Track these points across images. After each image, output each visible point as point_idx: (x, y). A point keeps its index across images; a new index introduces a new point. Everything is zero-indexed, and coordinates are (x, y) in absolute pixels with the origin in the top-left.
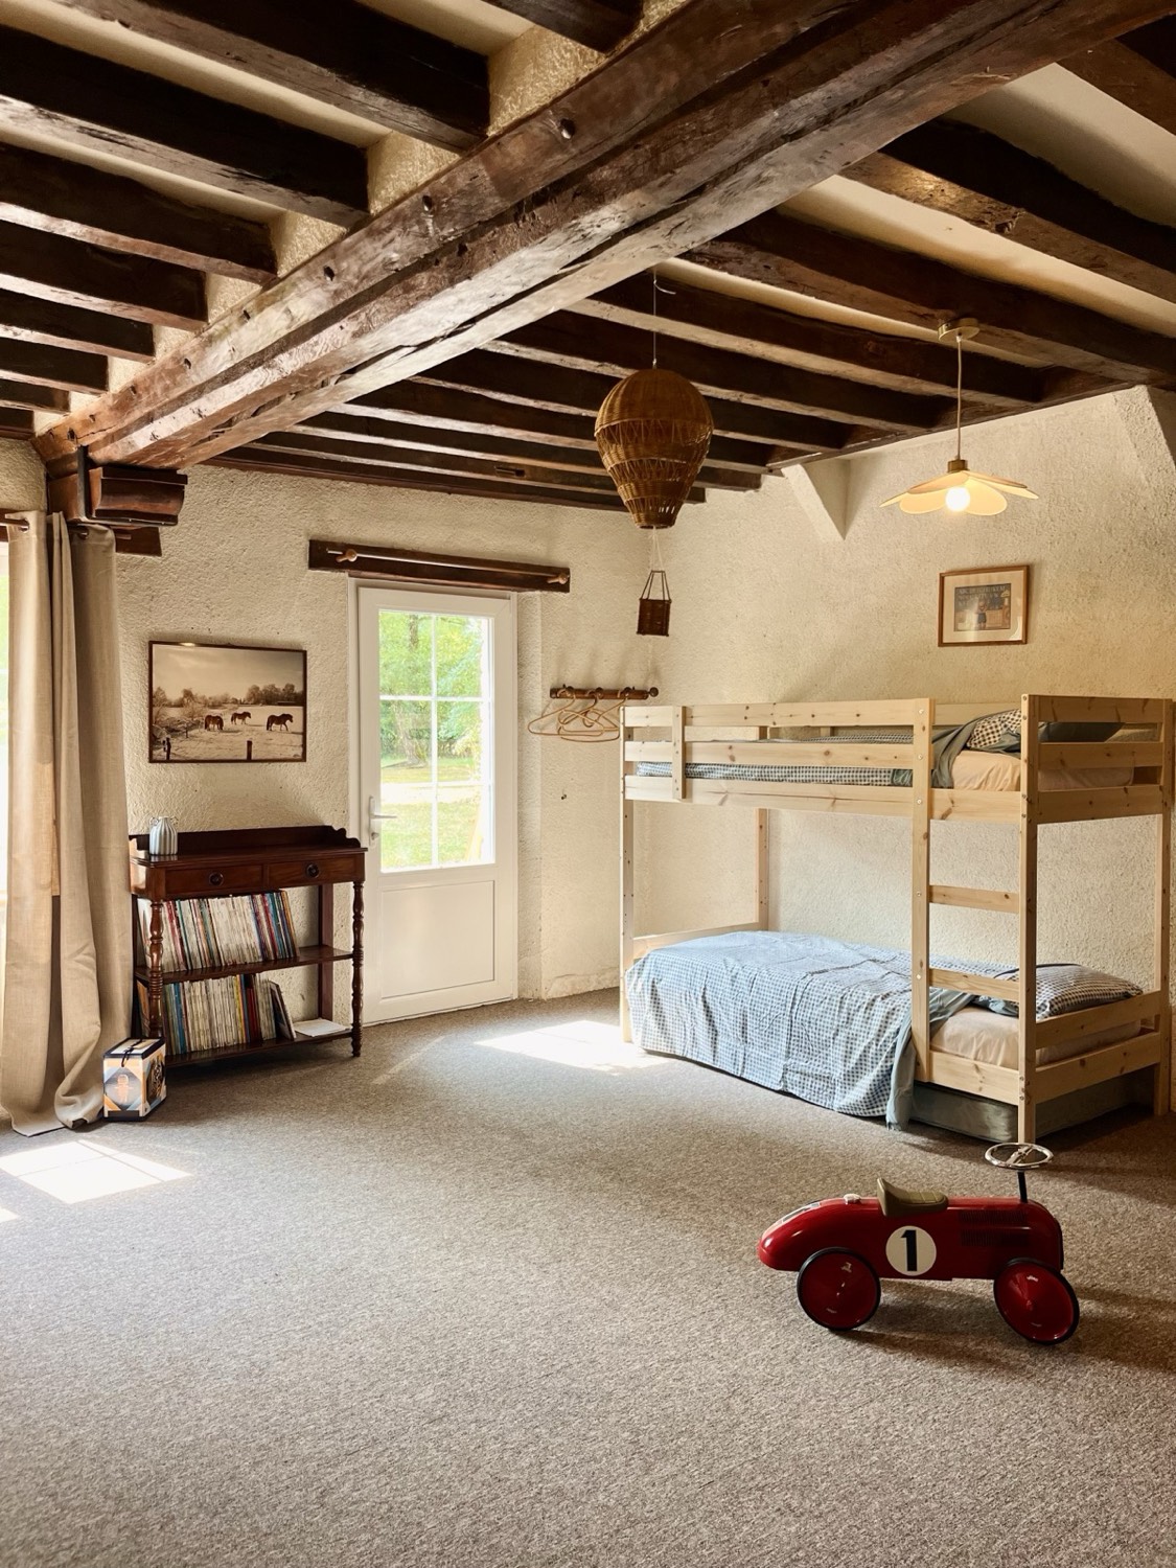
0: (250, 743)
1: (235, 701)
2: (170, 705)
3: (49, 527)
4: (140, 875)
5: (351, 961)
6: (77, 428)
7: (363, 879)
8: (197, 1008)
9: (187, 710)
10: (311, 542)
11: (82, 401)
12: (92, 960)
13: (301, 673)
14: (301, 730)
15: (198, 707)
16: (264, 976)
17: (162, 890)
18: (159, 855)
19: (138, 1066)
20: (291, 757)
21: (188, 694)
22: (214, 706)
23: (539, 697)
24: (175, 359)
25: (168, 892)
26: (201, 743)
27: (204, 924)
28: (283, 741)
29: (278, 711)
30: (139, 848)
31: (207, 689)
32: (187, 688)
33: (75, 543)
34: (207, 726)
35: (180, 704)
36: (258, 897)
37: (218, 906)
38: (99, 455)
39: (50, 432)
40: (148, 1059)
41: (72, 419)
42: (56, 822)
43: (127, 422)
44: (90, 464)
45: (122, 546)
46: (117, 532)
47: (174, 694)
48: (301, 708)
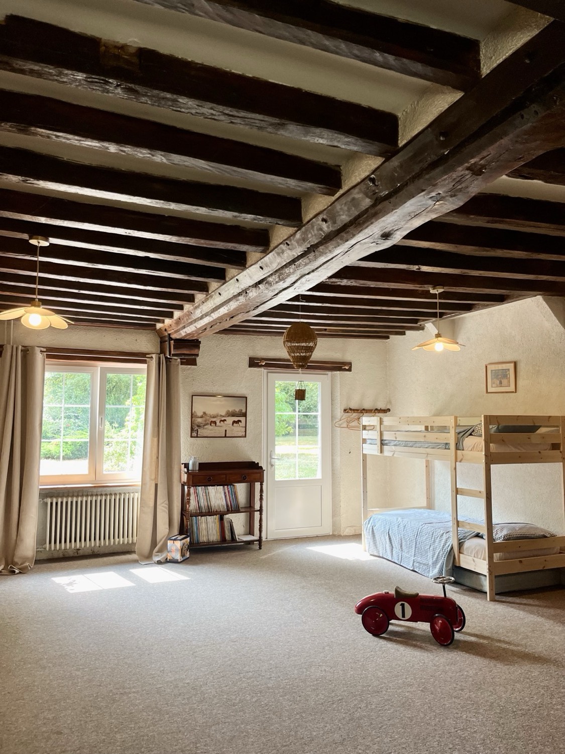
0: (226, 431)
1: (221, 416)
2: (198, 417)
3: (159, 358)
4: (185, 478)
5: (259, 512)
6: (167, 328)
7: (263, 482)
8: (203, 526)
9: (204, 419)
10: (250, 358)
11: (168, 321)
12: (167, 506)
13: (245, 405)
14: (245, 426)
15: (208, 418)
16: (226, 517)
17: (191, 483)
18: (192, 470)
19: (178, 544)
20: (241, 436)
21: (204, 413)
22: (214, 417)
23: (339, 412)
24: (188, 312)
25: (193, 483)
26: (209, 430)
27: (206, 495)
28: (238, 430)
29: (236, 419)
30: (185, 468)
31: (211, 411)
32: (204, 411)
33: (168, 363)
34: (211, 425)
35: (202, 417)
36: (226, 487)
37: (211, 489)
38: (173, 336)
39: (160, 329)
40: (183, 541)
41: (165, 326)
42: (158, 458)
43: (179, 328)
44: (171, 339)
45: (182, 363)
46: (181, 359)
47: (200, 414)
48: (245, 418)
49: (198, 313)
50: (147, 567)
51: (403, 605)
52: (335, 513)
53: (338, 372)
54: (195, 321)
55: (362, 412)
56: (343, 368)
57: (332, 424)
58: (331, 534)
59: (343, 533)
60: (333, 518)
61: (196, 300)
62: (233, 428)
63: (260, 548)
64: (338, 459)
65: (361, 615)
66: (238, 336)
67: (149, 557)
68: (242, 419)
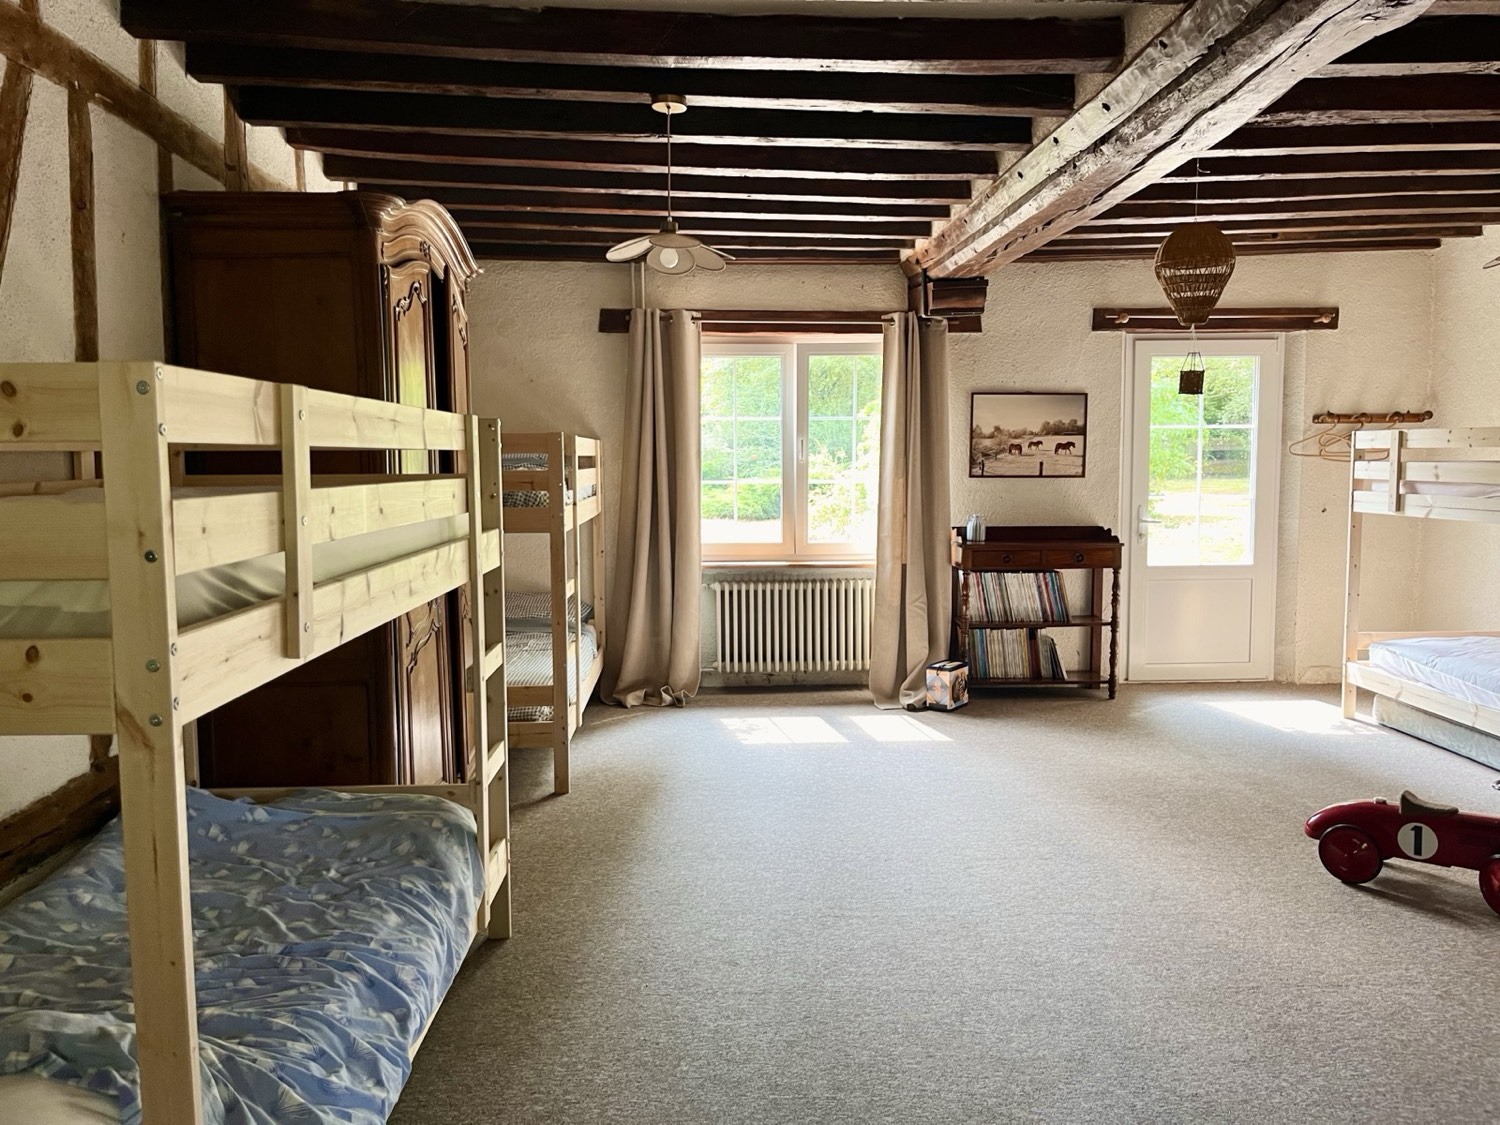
0: (1041, 464)
1: (1032, 433)
2: (985, 437)
3: (907, 320)
4: (957, 555)
5: (1109, 628)
6: (920, 257)
7: (1120, 567)
8: (995, 648)
9: (996, 440)
10: (1094, 310)
11: (921, 243)
12: (925, 607)
13: (1083, 411)
15: (1005, 438)
16: (1043, 632)
17: (970, 565)
18: (972, 541)
19: (947, 677)
20: (1073, 474)
21: (997, 429)
22: (1016, 437)
24: (959, 219)
25: (973, 565)
26: (1007, 463)
27: (1001, 590)
28: (1068, 462)
29: (1064, 439)
30: (958, 535)
31: (1011, 424)
32: (996, 424)
33: (924, 329)
34: (1010, 451)
35: (992, 436)
36: (1041, 574)
37: (1011, 578)
38: (932, 274)
39: (907, 260)
40: (954, 673)
41: (916, 253)
42: (906, 516)
43: (942, 255)
44: (927, 279)
45: (952, 329)
46: (949, 319)
47: (987, 430)
48: (1082, 437)
49: (978, 221)
50: (888, 714)
51: (1418, 832)
52: (1281, 638)
53: (1304, 331)
54: (973, 237)
55: (1360, 422)
56: (1316, 321)
57: (1283, 449)
58: (1271, 678)
59: (1300, 679)
60: (1276, 647)
61: (975, 194)
62: (1057, 458)
63: (1112, 696)
64: (1294, 524)
65: (1318, 842)
66: (1070, 264)
67: (892, 696)
68: (1078, 440)
